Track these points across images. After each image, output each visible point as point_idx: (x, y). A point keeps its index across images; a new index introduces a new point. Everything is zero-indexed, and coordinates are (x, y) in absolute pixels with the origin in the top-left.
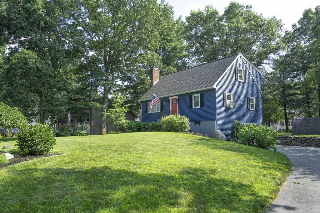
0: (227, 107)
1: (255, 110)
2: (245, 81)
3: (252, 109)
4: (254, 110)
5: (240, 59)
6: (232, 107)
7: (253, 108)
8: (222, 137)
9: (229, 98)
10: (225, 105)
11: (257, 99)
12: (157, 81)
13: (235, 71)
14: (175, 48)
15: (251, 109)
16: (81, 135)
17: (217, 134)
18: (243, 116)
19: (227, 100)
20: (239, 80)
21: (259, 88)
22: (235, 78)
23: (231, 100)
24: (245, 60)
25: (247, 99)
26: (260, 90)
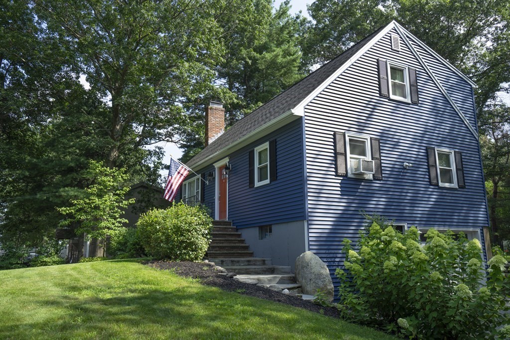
0: (350, 175)
1: (457, 187)
2: (415, 99)
3: (447, 185)
4: (455, 185)
5: (394, 35)
6: (369, 176)
7: (450, 181)
8: (319, 276)
9: (358, 147)
10: (341, 171)
11: (460, 153)
12: (219, 135)
13: (378, 69)
14: (273, 64)
15: (441, 184)
16: (45, 264)
17: (303, 267)
18: (414, 202)
19: (349, 155)
20: (392, 97)
21: (467, 122)
22: (380, 91)
23: (363, 153)
24: (410, 42)
25: (427, 153)
26: (472, 129)
